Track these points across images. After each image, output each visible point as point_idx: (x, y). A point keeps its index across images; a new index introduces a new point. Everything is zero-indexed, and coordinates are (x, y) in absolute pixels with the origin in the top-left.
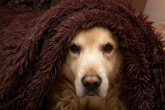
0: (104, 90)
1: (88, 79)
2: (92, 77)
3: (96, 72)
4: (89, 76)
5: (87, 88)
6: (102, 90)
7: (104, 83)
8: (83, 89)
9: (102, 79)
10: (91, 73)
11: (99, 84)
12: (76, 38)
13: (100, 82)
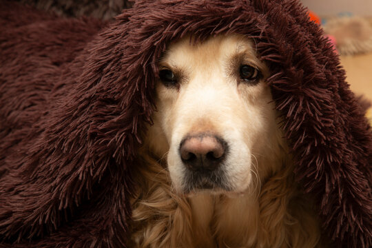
0: (236, 174)
1: (193, 144)
2: (200, 139)
3: (213, 127)
4: (195, 137)
5: (191, 167)
6: (230, 174)
7: (236, 155)
8: (184, 172)
9: (229, 144)
10: (200, 130)
11: (220, 156)
12: (172, 51)
13: (222, 153)
